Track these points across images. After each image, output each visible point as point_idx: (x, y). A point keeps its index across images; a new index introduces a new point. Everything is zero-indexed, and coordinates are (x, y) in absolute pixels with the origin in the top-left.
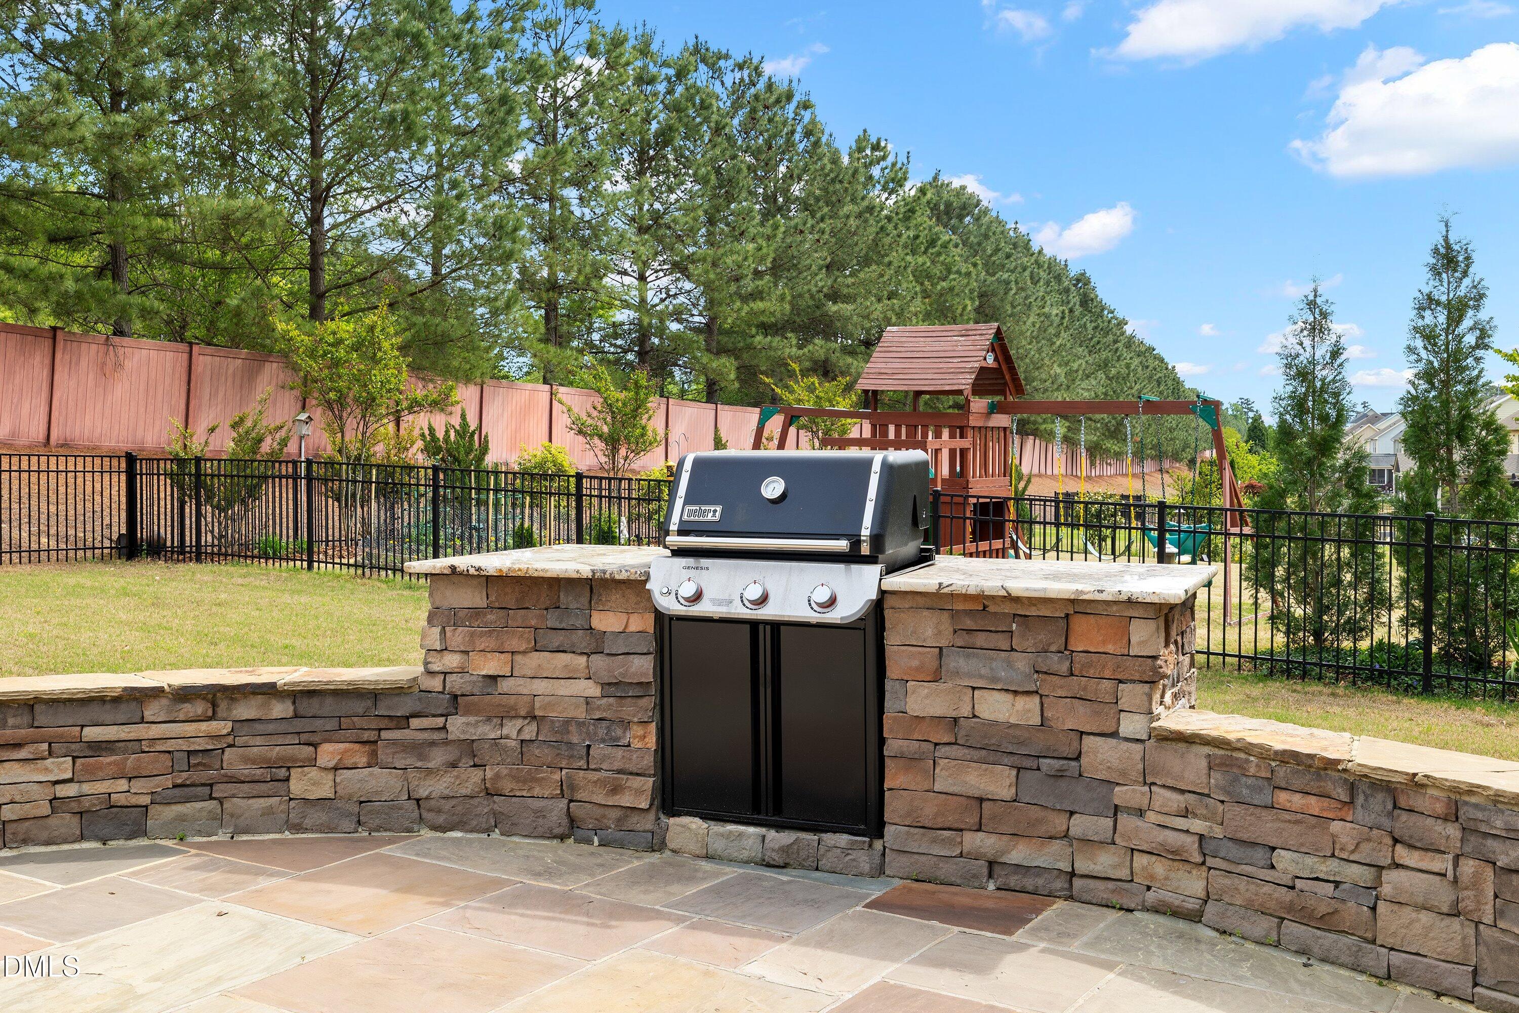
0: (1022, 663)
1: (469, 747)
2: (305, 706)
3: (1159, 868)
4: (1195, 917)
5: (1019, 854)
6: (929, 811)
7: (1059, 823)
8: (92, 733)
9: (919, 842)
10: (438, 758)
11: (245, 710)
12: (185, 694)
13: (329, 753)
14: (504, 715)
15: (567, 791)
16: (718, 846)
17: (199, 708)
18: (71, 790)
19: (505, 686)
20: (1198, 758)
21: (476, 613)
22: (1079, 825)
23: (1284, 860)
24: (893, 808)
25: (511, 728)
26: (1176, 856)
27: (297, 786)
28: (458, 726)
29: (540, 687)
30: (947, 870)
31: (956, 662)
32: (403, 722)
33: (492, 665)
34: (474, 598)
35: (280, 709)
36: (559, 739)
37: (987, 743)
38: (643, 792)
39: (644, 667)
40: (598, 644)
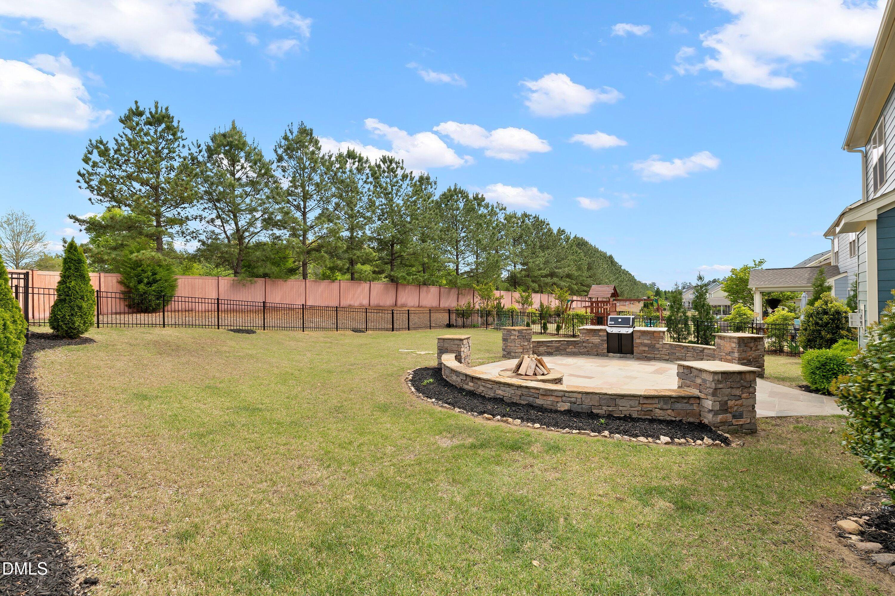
0: (649, 337)
1: (585, 347)
2: (568, 342)
3: (664, 356)
4: (668, 360)
5: (649, 355)
6: (639, 352)
7: (653, 352)
8: (549, 345)
9: (638, 355)
10: (582, 348)
11: (562, 343)
12: (556, 341)
13: (570, 347)
14: (590, 343)
15: (597, 351)
16: (615, 356)
17: (558, 342)
18: (546, 350)
19: (589, 340)
20: (668, 345)
21: (586, 333)
22: (655, 353)
23: (677, 354)
24: (635, 352)
25: (590, 345)
26: (666, 355)
27: (567, 350)
28: (584, 344)
29: (593, 341)
30: (641, 357)
31: (641, 337)
32: (578, 344)
33: (588, 338)
34: (585, 331)
35: (566, 343)
36: (596, 346)
37: (645, 345)
38: (605, 351)
39: (606, 338)
40: (600, 336)
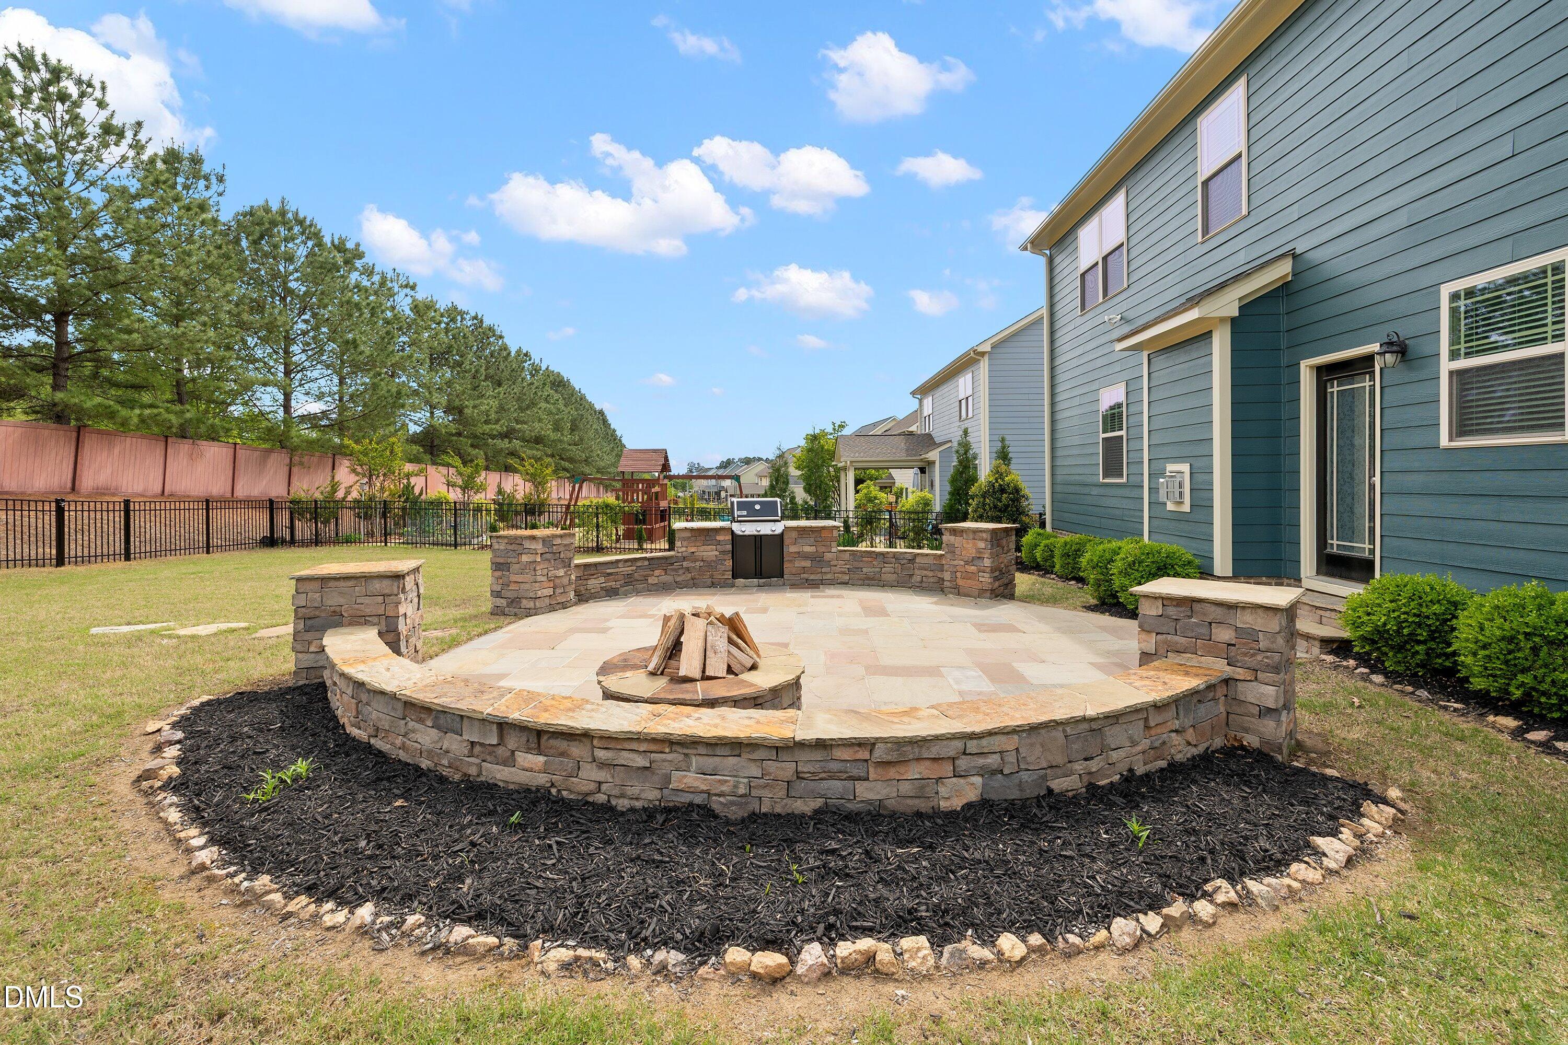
1: (688, 569)
2: (652, 562)
3: (840, 575)
4: (847, 583)
5: (812, 577)
6: (794, 571)
7: (819, 570)
8: (608, 571)
9: (792, 577)
10: (681, 572)
11: (639, 564)
12: (626, 561)
13: (657, 572)
14: (698, 560)
15: (712, 577)
16: (748, 584)
17: (630, 564)
18: (604, 585)
19: (696, 554)
20: (848, 554)
21: (689, 538)
22: (824, 570)
23: (864, 570)
24: (786, 571)
25: (697, 564)
26: (844, 573)
27: (650, 581)
28: (685, 564)
29: (705, 553)
30: (798, 582)
31: (800, 540)
32: (672, 564)
33: (693, 550)
34: (688, 534)
35: (646, 563)
36: (709, 565)
37: (805, 556)
38: (729, 575)
39: (729, 547)
40: (719, 543)
